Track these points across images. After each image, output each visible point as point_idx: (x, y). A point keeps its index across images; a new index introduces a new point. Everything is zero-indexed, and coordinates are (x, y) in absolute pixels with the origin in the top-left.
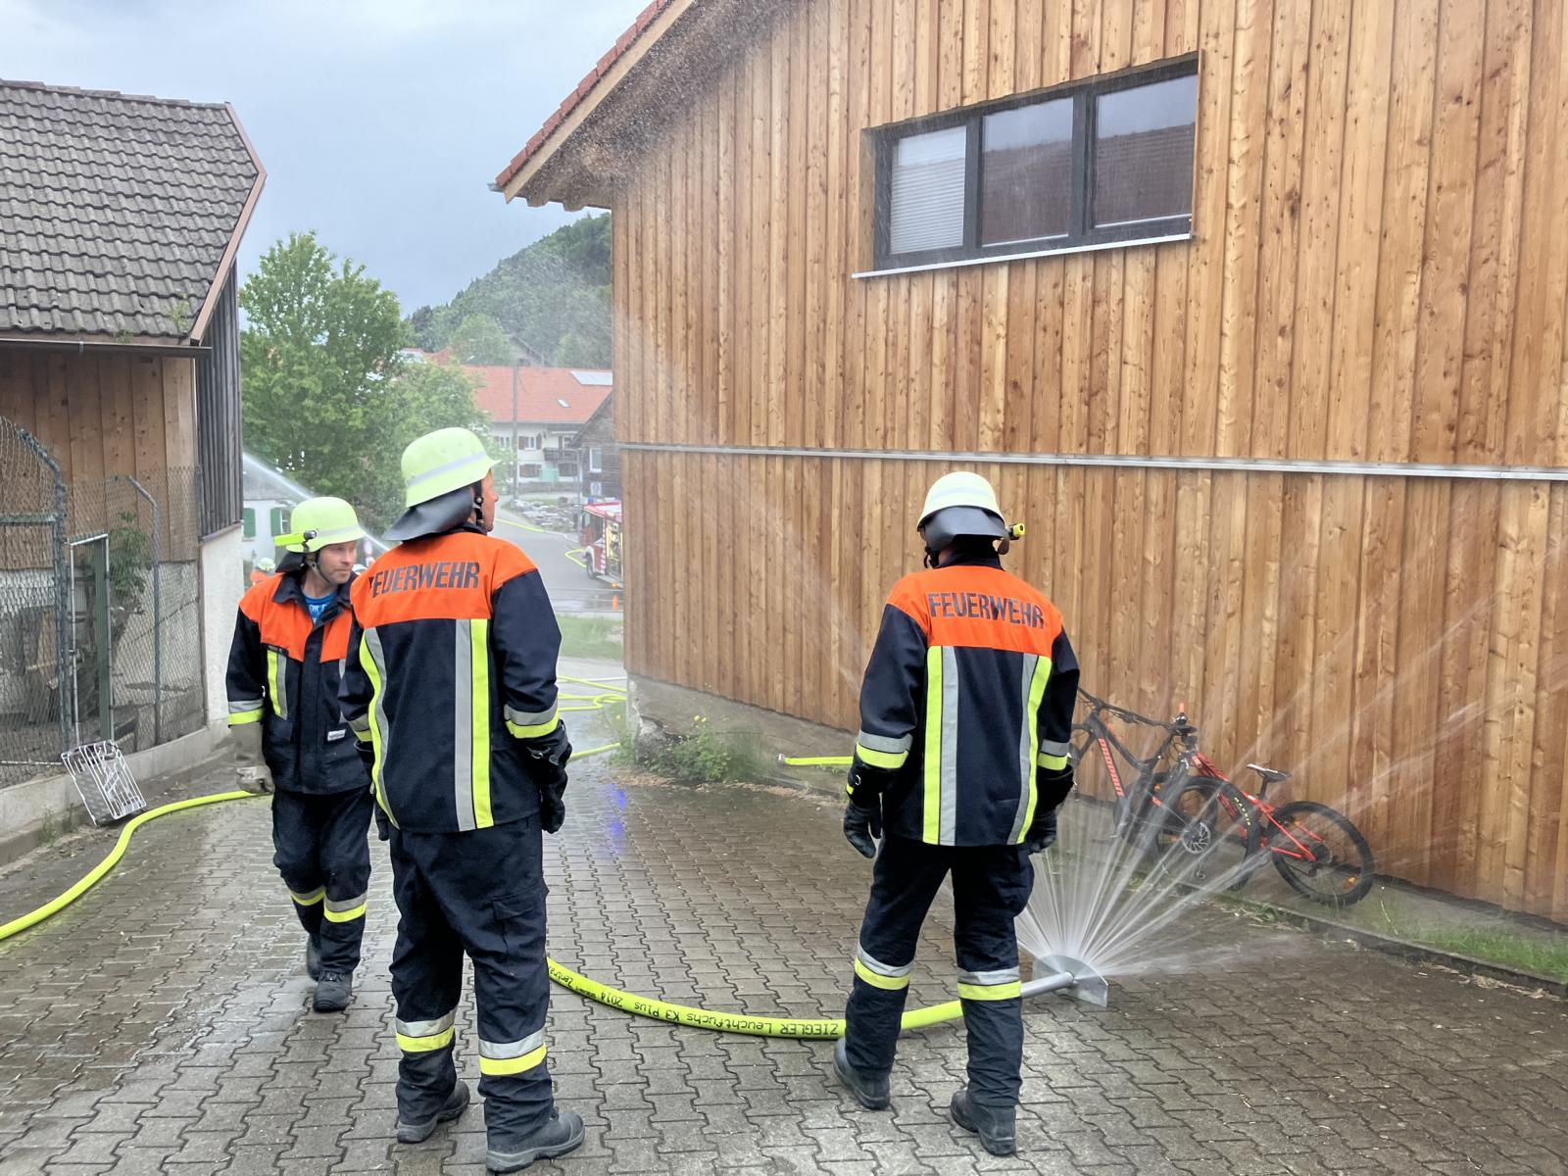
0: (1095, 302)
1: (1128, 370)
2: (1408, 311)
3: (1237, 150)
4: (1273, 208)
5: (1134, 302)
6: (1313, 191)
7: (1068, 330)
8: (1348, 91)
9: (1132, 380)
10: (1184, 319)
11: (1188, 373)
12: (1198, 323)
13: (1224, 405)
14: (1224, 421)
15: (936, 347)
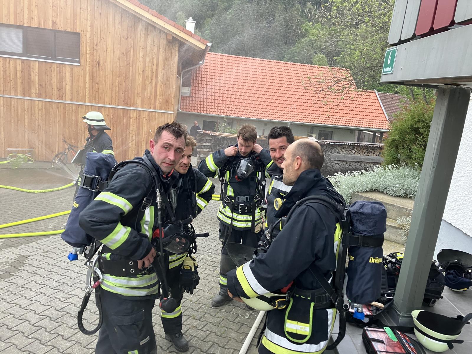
0: (60, 72)
1: (67, 86)
2: (117, 84)
3: (88, 52)
4: (95, 63)
5: (68, 74)
6: (102, 62)
7: (53, 77)
8: (107, 48)
9: (68, 88)
10: (79, 78)
11: (80, 88)
12: (81, 80)
13: (87, 94)
14: (87, 97)
15: (18, 74)
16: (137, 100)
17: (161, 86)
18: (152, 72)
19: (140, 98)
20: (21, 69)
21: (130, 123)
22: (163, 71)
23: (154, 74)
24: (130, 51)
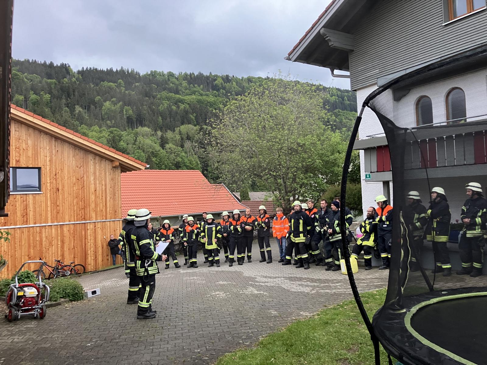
0: (24, 201)
2: (75, 204)
3: (48, 181)
4: (55, 190)
5: (31, 202)
6: (60, 188)
7: (17, 206)
8: (64, 177)
9: (31, 213)
10: (41, 204)
11: (43, 212)
12: (43, 205)
13: (49, 216)
14: (49, 218)
16: (92, 214)
17: (110, 200)
18: (102, 191)
19: (94, 212)
21: (87, 234)
22: (110, 189)
23: (104, 192)
24: (83, 177)
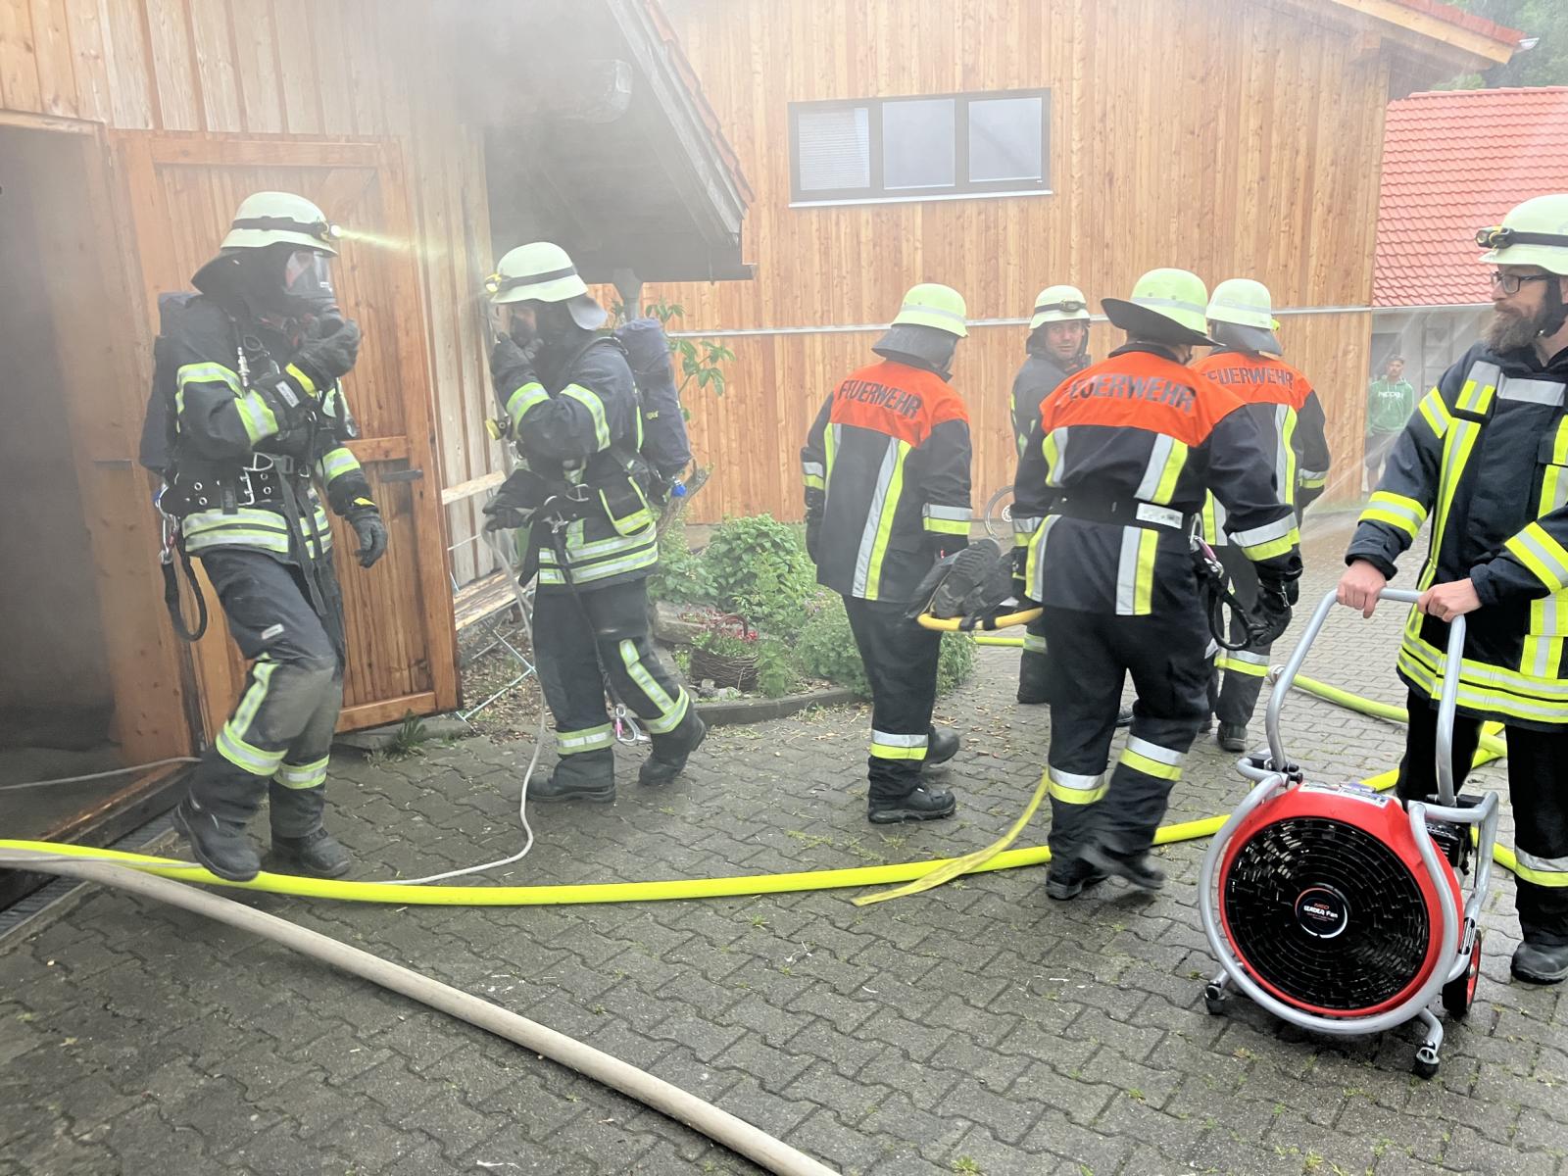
0: (988, 228)
1: (1011, 268)
3: (1075, 146)
4: (1098, 179)
6: (1119, 173)
10: (1047, 240)
11: (1051, 270)
12: (1055, 241)
15: (864, 255)
17: (1325, 221)
18: (1294, 180)
20: (871, 236)
22: (1332, 169)
23: (1301, 184)
24: (1215, 119)
